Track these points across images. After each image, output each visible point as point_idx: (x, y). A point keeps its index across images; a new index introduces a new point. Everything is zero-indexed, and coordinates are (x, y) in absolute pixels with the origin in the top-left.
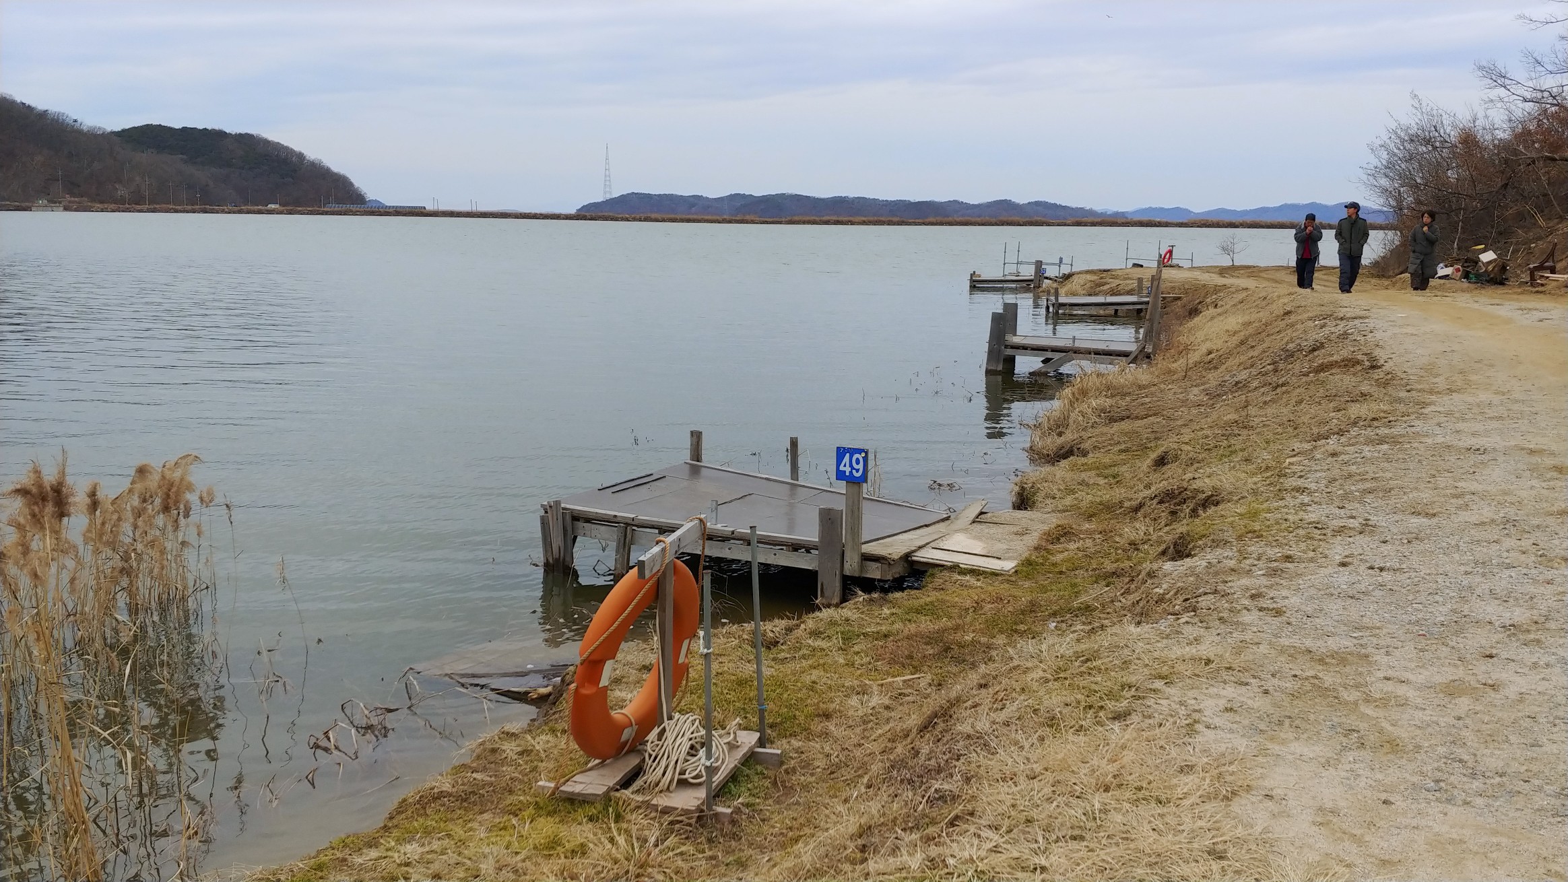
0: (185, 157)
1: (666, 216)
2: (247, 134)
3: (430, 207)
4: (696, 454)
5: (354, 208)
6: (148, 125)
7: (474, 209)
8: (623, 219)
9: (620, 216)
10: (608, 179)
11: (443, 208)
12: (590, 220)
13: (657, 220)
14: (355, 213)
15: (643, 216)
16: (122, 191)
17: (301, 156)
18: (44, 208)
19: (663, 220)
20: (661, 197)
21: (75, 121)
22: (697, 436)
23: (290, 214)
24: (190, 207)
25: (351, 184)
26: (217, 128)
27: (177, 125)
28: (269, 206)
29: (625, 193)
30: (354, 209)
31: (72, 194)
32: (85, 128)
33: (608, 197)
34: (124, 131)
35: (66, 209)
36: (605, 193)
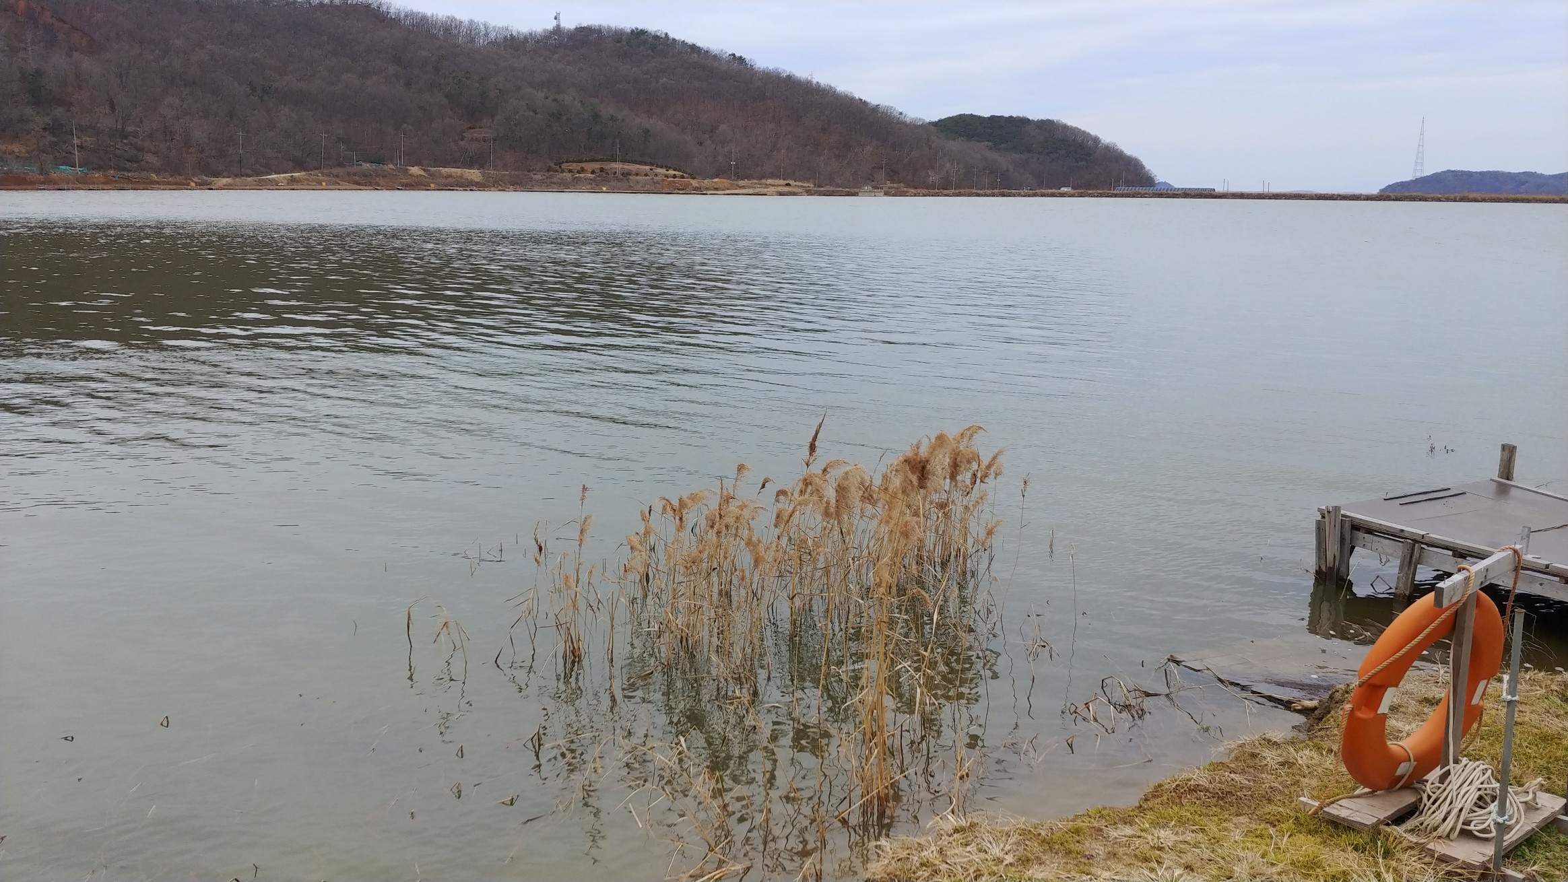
0: (990, 144)
1: (1487, 196)
2: (1048, 120)
3: (1219, 189)
4: (1507, 471)
5: (1142, 190)
6: (960, 115)
7: (1266, 190)
8: (1433, 199)
9: (1432, 196)
10: (1420, 155)
11: (1233, 189)
12: (1393, 200)
13: (1475, 200)
14: (1143, 196)
15: (1458, 196)
16: (934, 177)
17: (1096, 140)
18: (869, 193)
19: (1484, 200)
20: (1481, 173)
21: (901, 114)
22: (1509, 452)
23: (1081, 196)
24: (990, 192)
25: (1142, 167)
26: (1021, 116)
27: (987, 115)
28: (1062, 189)
29: (1439, 171)
30: (1143, 192)
31: (893, 181)
32: (908, 120)
33: (1419, 175)
34: (940, 121)
35: (886, 194)
36: (1415, 171)
